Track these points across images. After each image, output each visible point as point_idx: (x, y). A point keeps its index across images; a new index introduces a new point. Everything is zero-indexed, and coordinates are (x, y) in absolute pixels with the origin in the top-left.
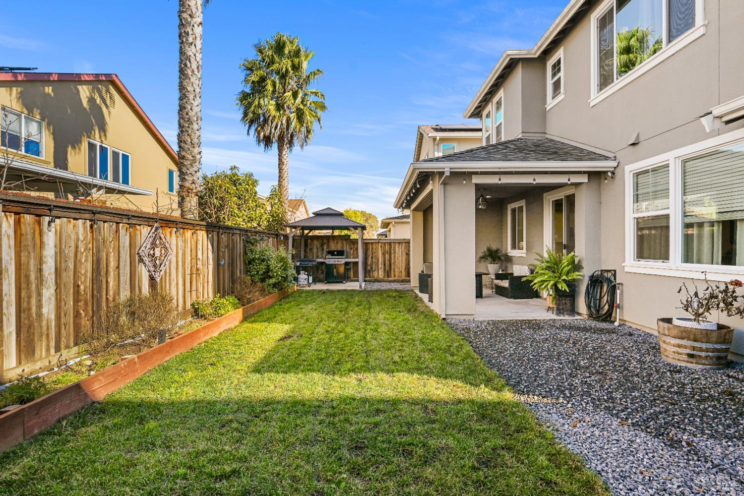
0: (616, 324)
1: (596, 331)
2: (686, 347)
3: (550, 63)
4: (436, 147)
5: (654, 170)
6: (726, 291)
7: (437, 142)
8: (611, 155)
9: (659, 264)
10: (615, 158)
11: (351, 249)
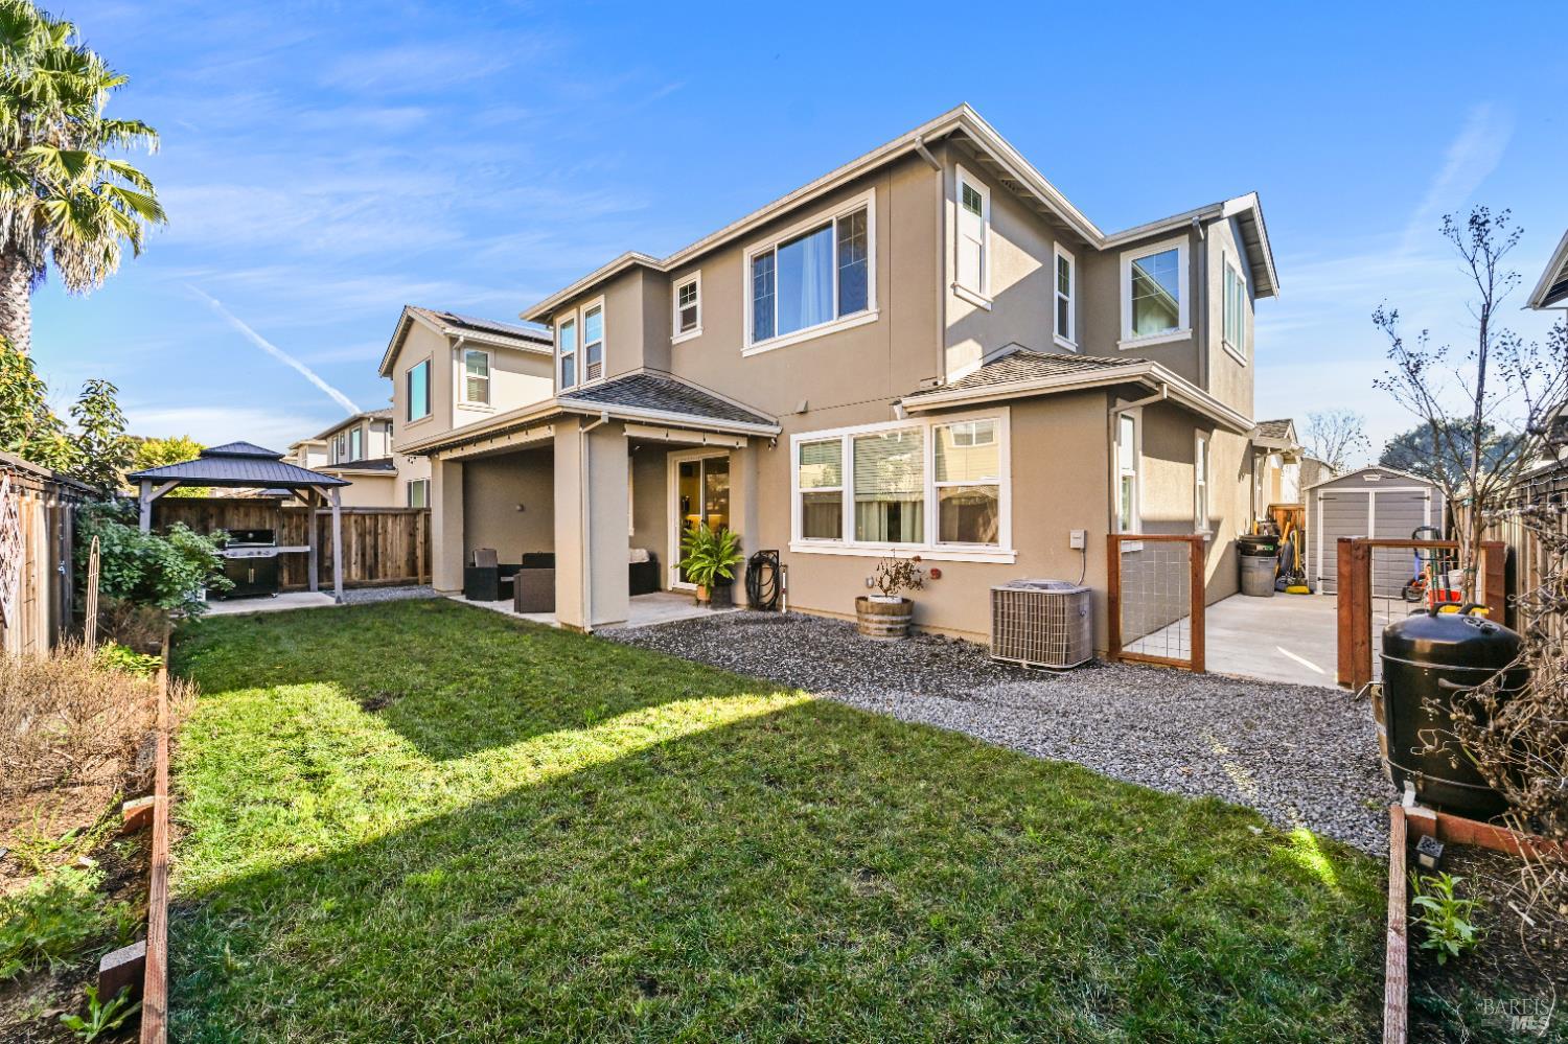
0: (784, 611)
1: (757, 622)
2: (886, 622)
3: (678, 284)
4: (455, 352)
5: (823, 443)
6: (906, 566)
7: (457, 344)
8: (774, 420)
9: (829, 542)
10: (778, 424)
11: (284, 526)
